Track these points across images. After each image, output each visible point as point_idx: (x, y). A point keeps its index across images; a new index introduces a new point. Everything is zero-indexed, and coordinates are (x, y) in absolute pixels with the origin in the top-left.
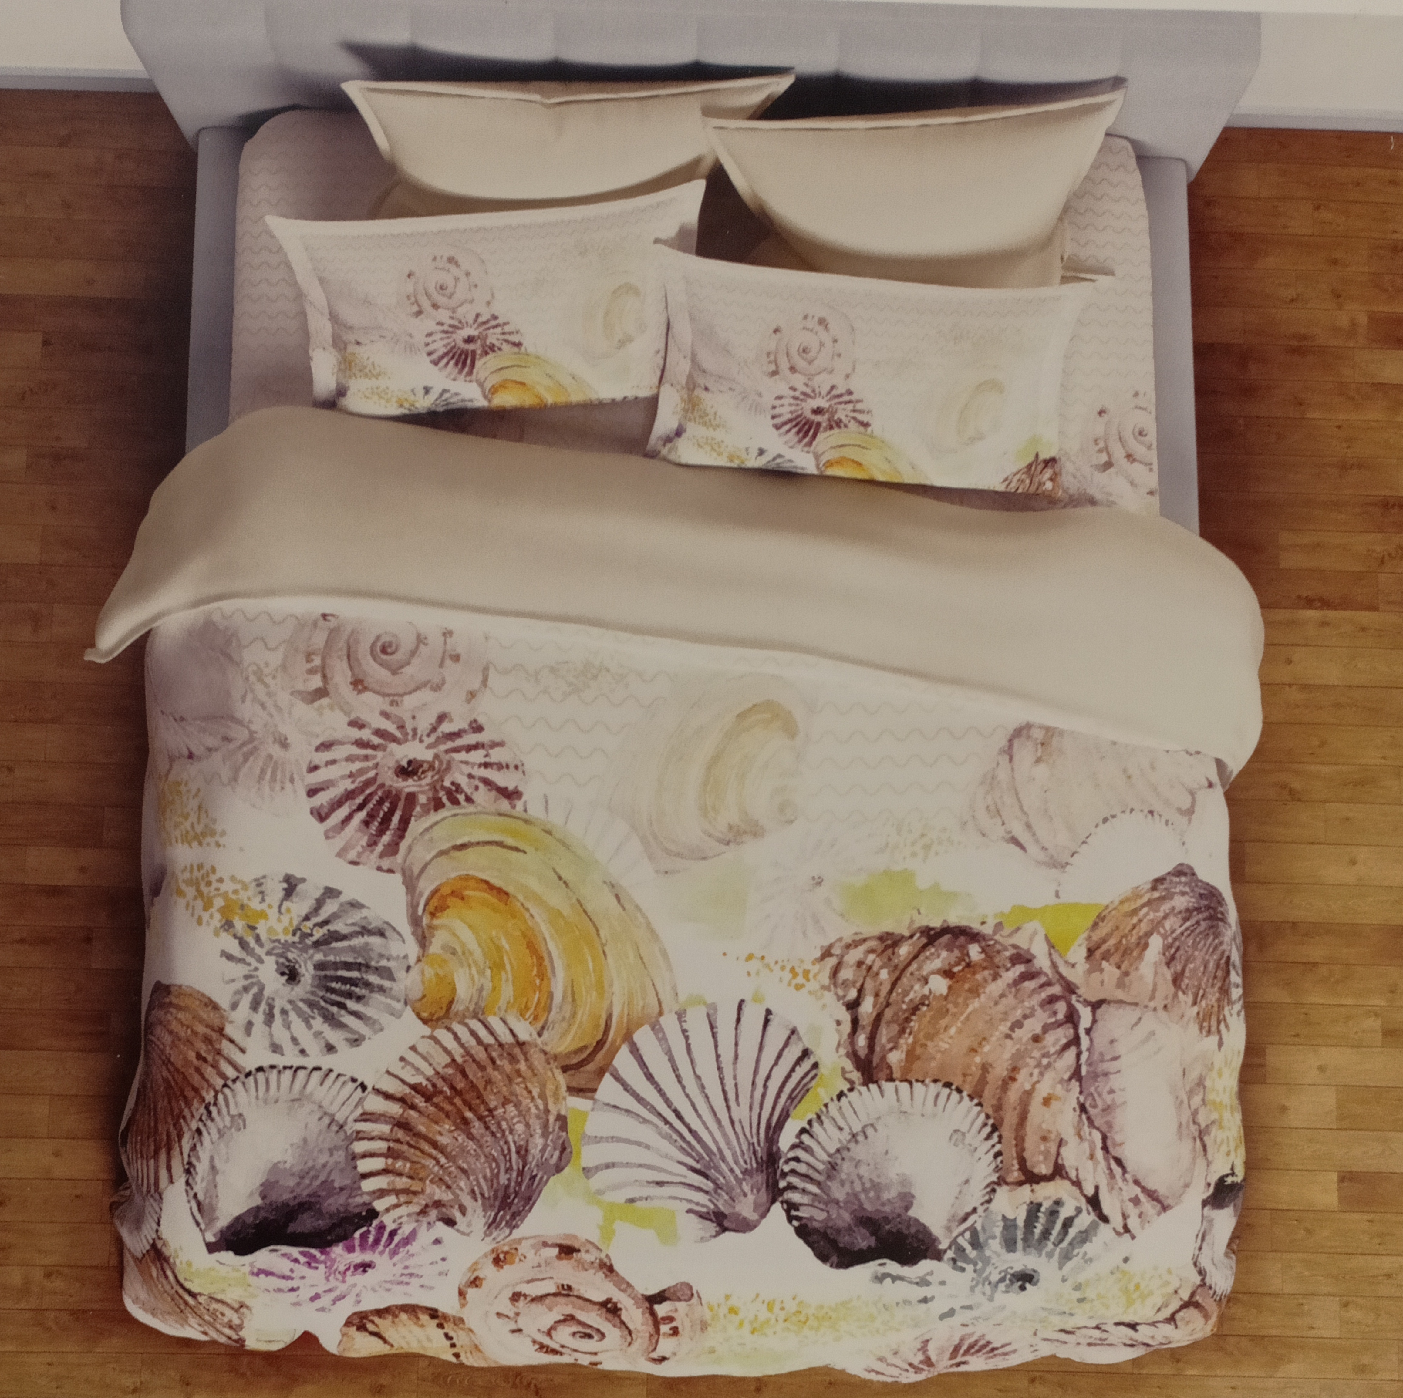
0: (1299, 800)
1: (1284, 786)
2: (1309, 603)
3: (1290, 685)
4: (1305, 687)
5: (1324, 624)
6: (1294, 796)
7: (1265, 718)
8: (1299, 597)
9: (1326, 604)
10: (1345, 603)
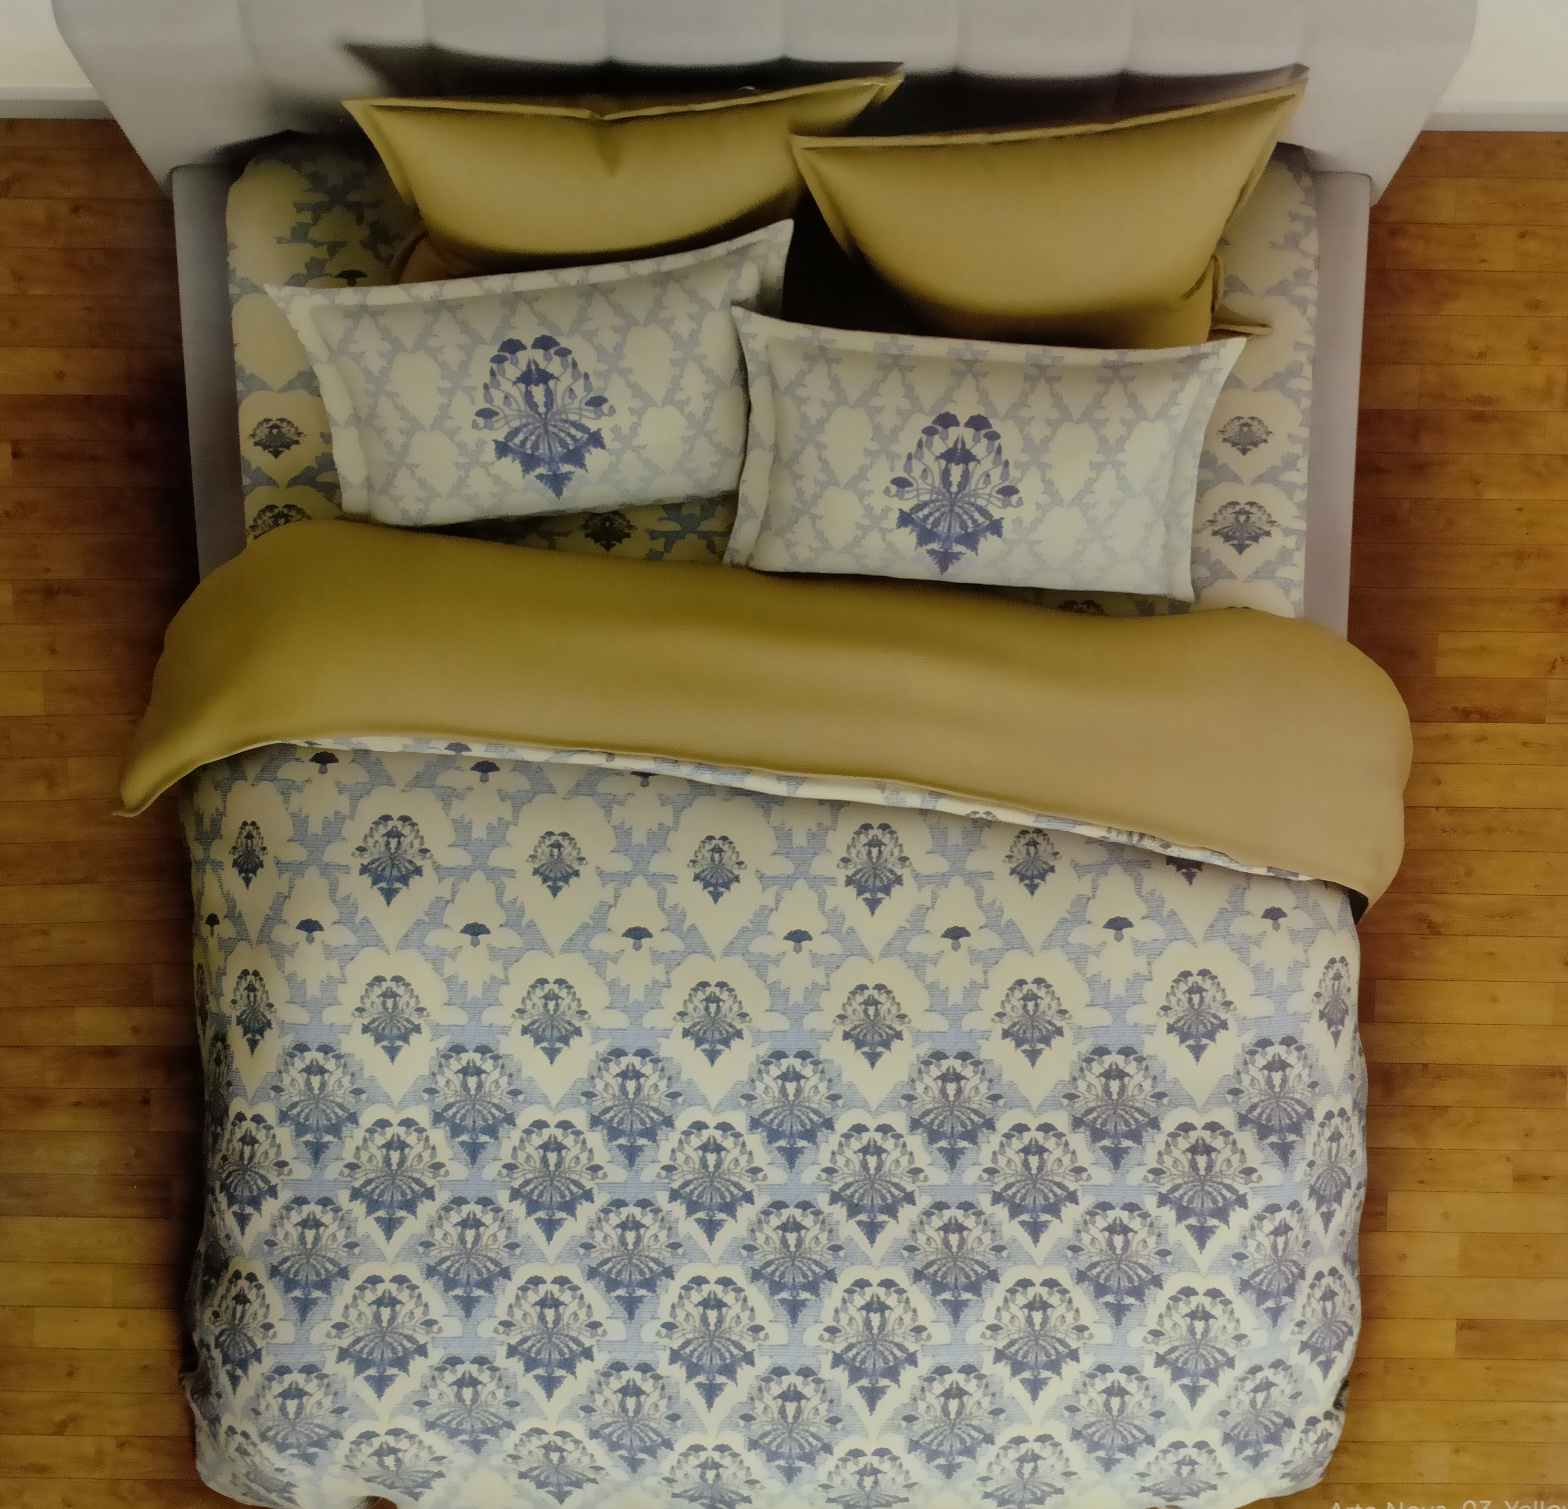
0: (1439, 934)
1: (1423, 919)
2: (1466, 715)
3: (1437, 808)
4: (1453, 810)
5: (1482, 739)
6: (1435, 930)
7: (1407, 845)
8: (1455, 709)
9: (1485, 717)
10: (1507, 716)
